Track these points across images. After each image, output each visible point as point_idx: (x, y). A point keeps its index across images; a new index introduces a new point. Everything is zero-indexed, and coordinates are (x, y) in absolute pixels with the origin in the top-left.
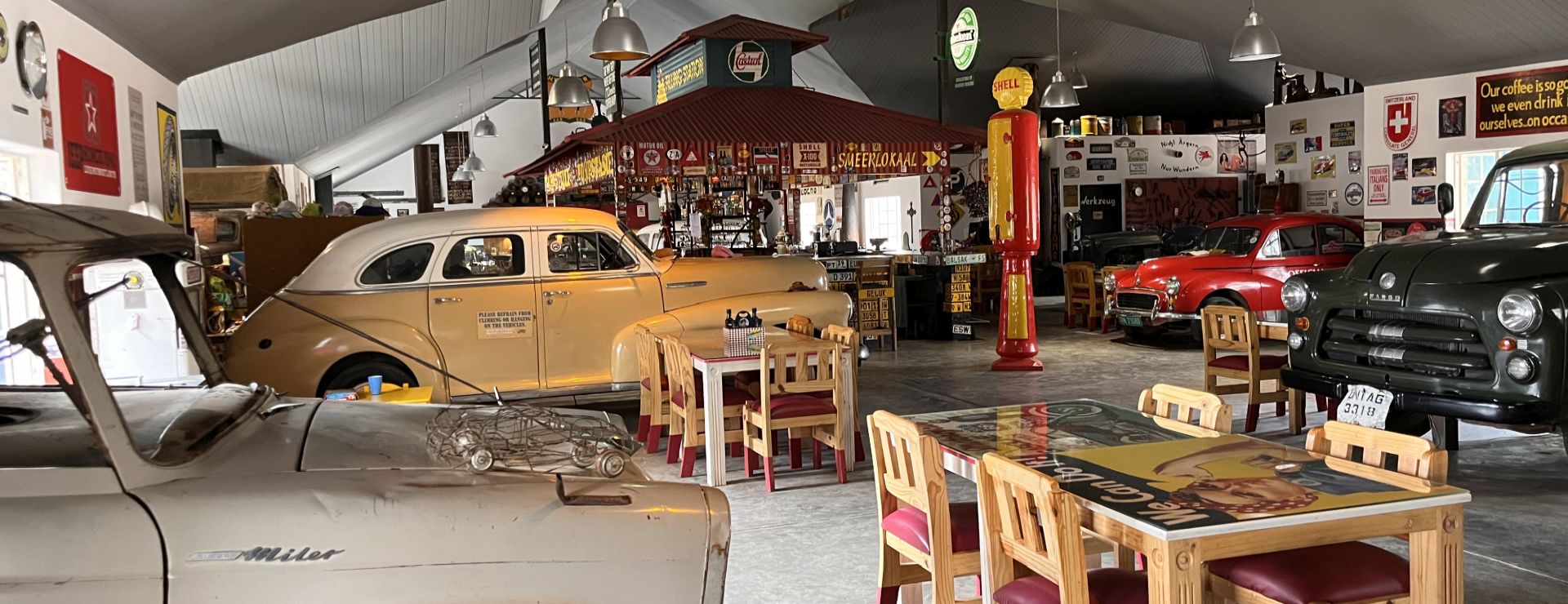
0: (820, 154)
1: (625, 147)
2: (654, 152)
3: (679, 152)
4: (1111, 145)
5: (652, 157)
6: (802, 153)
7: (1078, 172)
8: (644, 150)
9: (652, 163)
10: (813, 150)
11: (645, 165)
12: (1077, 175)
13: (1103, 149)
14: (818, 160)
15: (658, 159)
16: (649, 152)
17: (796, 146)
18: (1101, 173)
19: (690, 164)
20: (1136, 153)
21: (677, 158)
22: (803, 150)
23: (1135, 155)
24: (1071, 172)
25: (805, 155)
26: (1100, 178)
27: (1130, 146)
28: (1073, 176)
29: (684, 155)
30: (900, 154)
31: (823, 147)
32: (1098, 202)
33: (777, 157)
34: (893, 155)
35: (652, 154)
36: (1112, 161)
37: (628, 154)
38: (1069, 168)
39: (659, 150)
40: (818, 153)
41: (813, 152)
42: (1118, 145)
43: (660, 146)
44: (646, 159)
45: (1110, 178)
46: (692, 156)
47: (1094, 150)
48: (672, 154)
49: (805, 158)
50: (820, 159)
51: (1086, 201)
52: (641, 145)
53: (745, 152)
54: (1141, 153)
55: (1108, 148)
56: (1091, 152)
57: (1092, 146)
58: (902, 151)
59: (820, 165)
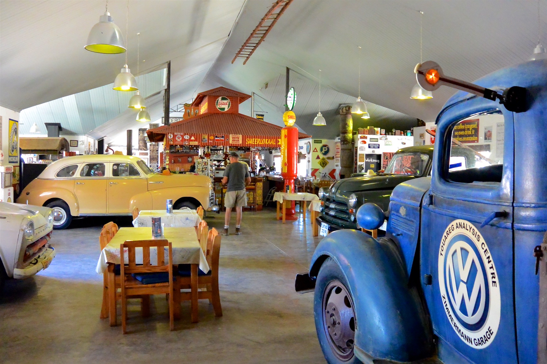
0: (239, 138)
1: (170, 134)
2: (180, 136)
3: (189, 137)
4: (378, 139)
5: (179, 138)
6: (233, 138)
7: (365, 149)
8: (176, 135)
9: (179, 140)
10: (237, 137)
11: (176, 141)
12: (364, 150)
13: (375, 140)
14: (238, 141)
15: (181, 139)
16: (178, 136)
17: (231, 136)
18: (374, 149)
19: (192, 141)
20: (388, 142)
21: (188, 139)
22: (233, 137)
23: (387, 143)
24: (362, 149)
25: (234, 139)
26: (373, 151)
27: (385, 140)
28: (363, 150)
29: (191, 137)
30: (269, 140)
31: (241, 136)
32: (372, 161)
33: (223, 139)
34: (267, 140)
35: (179, 137)
36: (378, 145)
37: (171, 136)
38: (361, 147)
39: (181, 136)
40: (238, 138)
41: (237, 138)
42: (381, 139)
43: (182, 134)
44: (177, 139)
45: (378, 152)
46: (193, 138)
47: (371, 140)
48: (187, 137)
49: (234, 140)
50: (239, 140)
51: (368, 160)
52: (175, 134)
53: (212, 137)
54: (389, 142)
55: (377, 140)
56: (370, 141)
57: (370, 139)
58: (270, 139)
59: (239, 142)
